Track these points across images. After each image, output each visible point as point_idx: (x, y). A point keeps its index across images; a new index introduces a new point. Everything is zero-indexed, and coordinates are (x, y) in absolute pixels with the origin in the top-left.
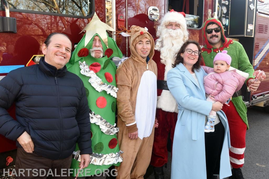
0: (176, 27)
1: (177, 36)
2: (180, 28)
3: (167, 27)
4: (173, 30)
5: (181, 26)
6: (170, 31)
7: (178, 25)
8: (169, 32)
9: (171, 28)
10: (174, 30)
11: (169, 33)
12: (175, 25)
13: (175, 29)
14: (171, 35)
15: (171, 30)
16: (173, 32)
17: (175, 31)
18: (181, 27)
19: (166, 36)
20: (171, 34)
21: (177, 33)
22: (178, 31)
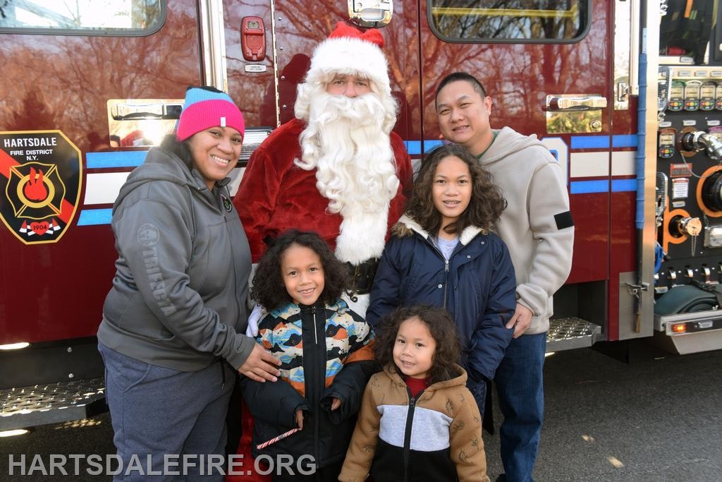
0: (359, 89)
1: (364, 118)
2: (373, 92)
3: (328, 90)
4: (349, 101)
5: (375, 84)
6: (341, 104)
7: (363, 83)
8: (340, 107)
9: (343, 94)
10: (354, 99)
11: (339, 110)
12: (353, 82)
13: (354, 97)
14: (346, 116)
15: (343, 99)
16: (352, 107)
17: (358, 102)
18: (373, 86)
19: (327, 119)
20: (346, 111)
21: (366, 106)
22: (369, 100)
